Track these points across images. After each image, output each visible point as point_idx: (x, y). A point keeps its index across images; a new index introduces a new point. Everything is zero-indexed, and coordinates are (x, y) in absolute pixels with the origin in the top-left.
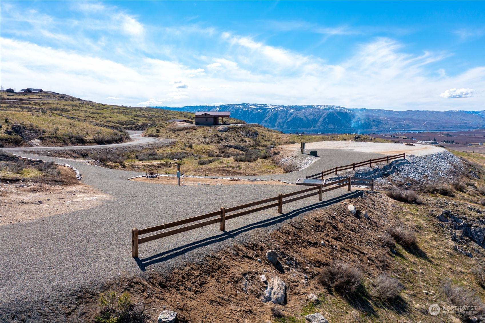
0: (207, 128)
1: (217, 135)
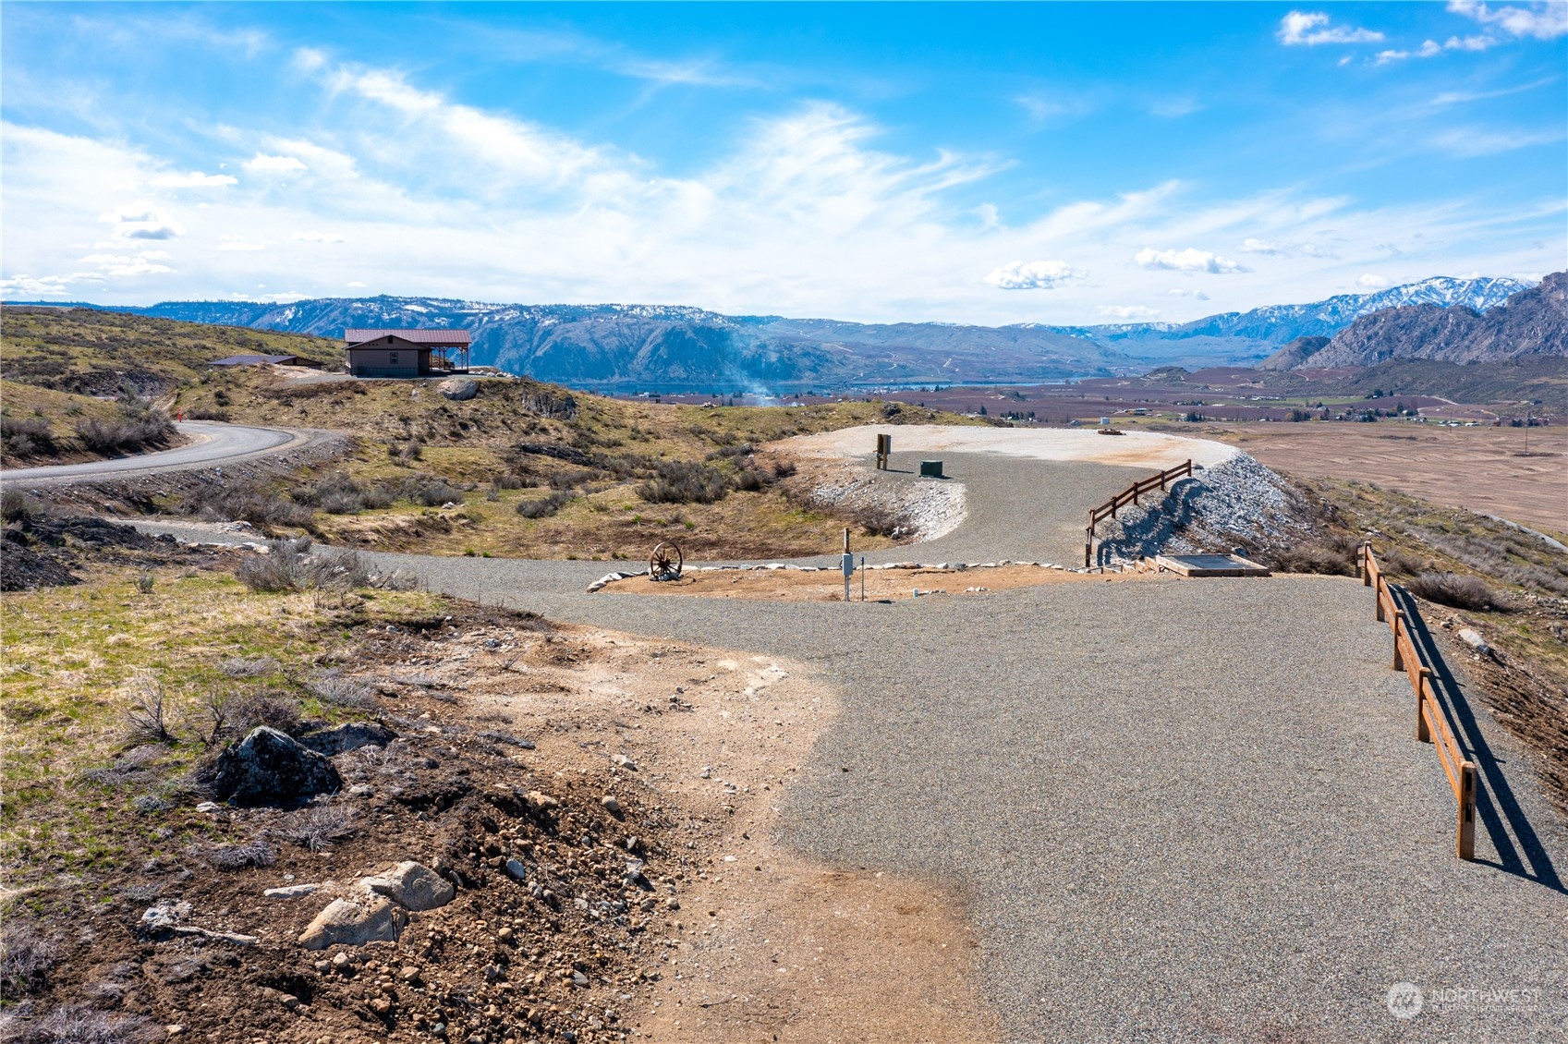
0: (401, 385)
1: (445, 410)
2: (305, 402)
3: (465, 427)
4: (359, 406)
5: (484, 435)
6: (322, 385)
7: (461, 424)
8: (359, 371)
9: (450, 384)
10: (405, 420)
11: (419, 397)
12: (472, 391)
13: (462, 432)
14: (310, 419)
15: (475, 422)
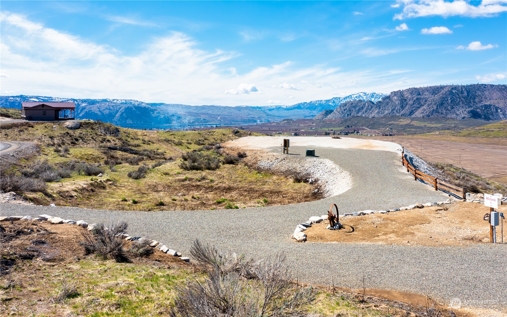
0: (48, 124)
1: (68, 133)
2: (7, 131)
3: (77, 140)
4: (31, 132)
5: (85, 143)
6: (14, 124)
7: (75, 139)
8: (29, 118)
9: (69, 123)
10: (52, 138)
11: (57, 129)
12: (78, 126)
13: (76, 142)
14: (9, 137)
15: (81, 138)
